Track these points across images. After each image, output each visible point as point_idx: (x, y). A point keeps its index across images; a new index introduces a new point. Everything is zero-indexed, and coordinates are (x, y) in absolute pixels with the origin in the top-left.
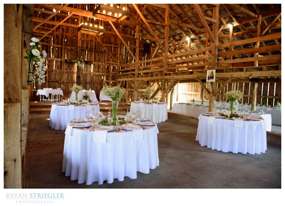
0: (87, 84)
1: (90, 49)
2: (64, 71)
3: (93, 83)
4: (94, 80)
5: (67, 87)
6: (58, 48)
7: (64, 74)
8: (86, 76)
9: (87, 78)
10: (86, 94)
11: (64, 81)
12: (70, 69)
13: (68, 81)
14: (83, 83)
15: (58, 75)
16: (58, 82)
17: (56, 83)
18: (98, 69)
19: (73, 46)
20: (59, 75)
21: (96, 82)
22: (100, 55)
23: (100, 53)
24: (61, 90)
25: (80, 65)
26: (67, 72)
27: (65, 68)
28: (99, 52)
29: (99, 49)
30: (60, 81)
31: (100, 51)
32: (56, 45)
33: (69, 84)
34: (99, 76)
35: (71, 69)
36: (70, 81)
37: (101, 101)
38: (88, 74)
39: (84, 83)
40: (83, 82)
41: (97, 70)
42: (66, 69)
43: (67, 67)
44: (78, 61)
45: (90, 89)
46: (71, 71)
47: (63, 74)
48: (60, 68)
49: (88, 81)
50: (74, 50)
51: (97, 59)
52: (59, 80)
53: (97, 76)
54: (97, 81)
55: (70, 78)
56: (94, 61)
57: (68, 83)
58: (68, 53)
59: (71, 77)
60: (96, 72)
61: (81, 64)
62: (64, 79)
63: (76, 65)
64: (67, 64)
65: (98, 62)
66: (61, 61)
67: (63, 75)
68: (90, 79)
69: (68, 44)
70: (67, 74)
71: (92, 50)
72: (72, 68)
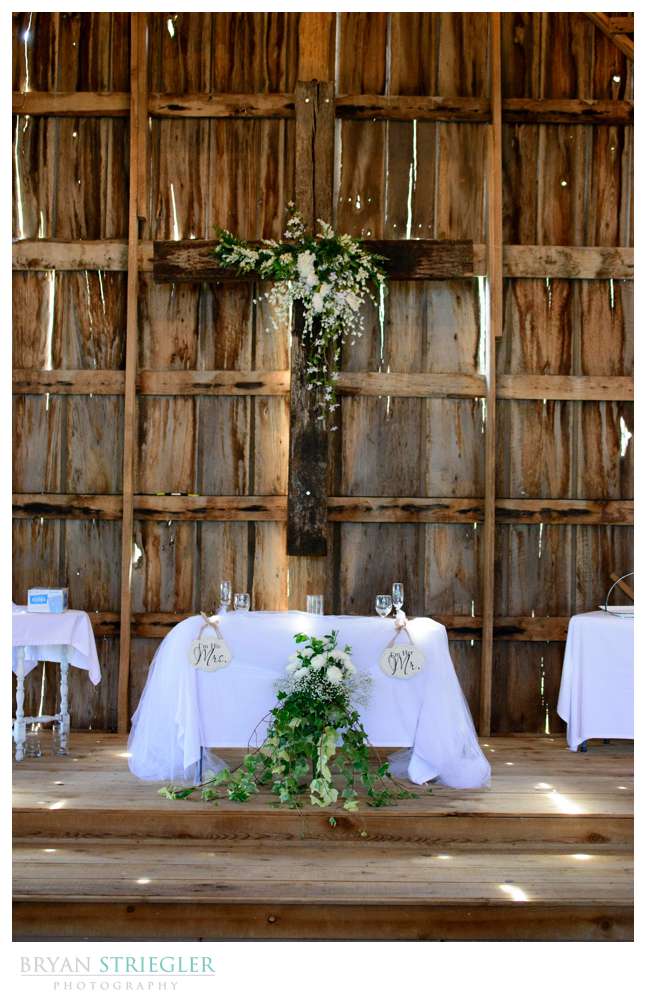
0: (431, 533)
1: (461, 92)
2: (154, 385)
3: (500, 513)
4: (518, 478)
5: (187, 564)
6: (86, 122)
7: (156, 414)
8: (410, 426)
9: (422, 456)
10: (318, 662)
11: (153, 503)
12: (225, 360)
13: (200, 502)
14: (377, 517)
15: (90, 435)
16: (87, 511)
17: (73, 527)
18: (566, 329)
19: (249, 88)
20: (99, 440)
21: (536, 496)
22: (581, 157)
23: (582, 135)
24: (70, 604)
25: (317, 304)
26: (189, 395)
27: (166, 348)
28: (573, 119)
29: (563, 81)
30: (107, 505)
31: (574, 107)
32: (67, 90)
33: (213, 537)
34: (575, 416)
35: (235, 355)
36: (221, 502)
37: (575, 742)
38: (436, 405)
39: (388, 516)
40: (374, 503)
41: (551, 350)
42: (183, 358)
43: (188, 337)
44: (294, 249)
45: (398, 591)
46: (229, 377)
47: (142, 416)
48: (110, 352)
49: (438, 483)
50: (267, 127)
51: (547, 211)
52: (105, 493)
53: (550, 428)
54: (556, 487)
55: (221, 465)
56: (513, 236)
57: (198, 518)
58: (194, 165)
59: (239, 454)
60: (543, 369)
61: (325, 289)
62: (154, 479)
63: (279, 301)
64: (188, 303)
65: (566, 240)
66: (116, 267)
67: (142, 436)
68: (463, 468)
69: (200, 66)
70: (185, 409)
71: (475, 105)
72: (242, 332)
